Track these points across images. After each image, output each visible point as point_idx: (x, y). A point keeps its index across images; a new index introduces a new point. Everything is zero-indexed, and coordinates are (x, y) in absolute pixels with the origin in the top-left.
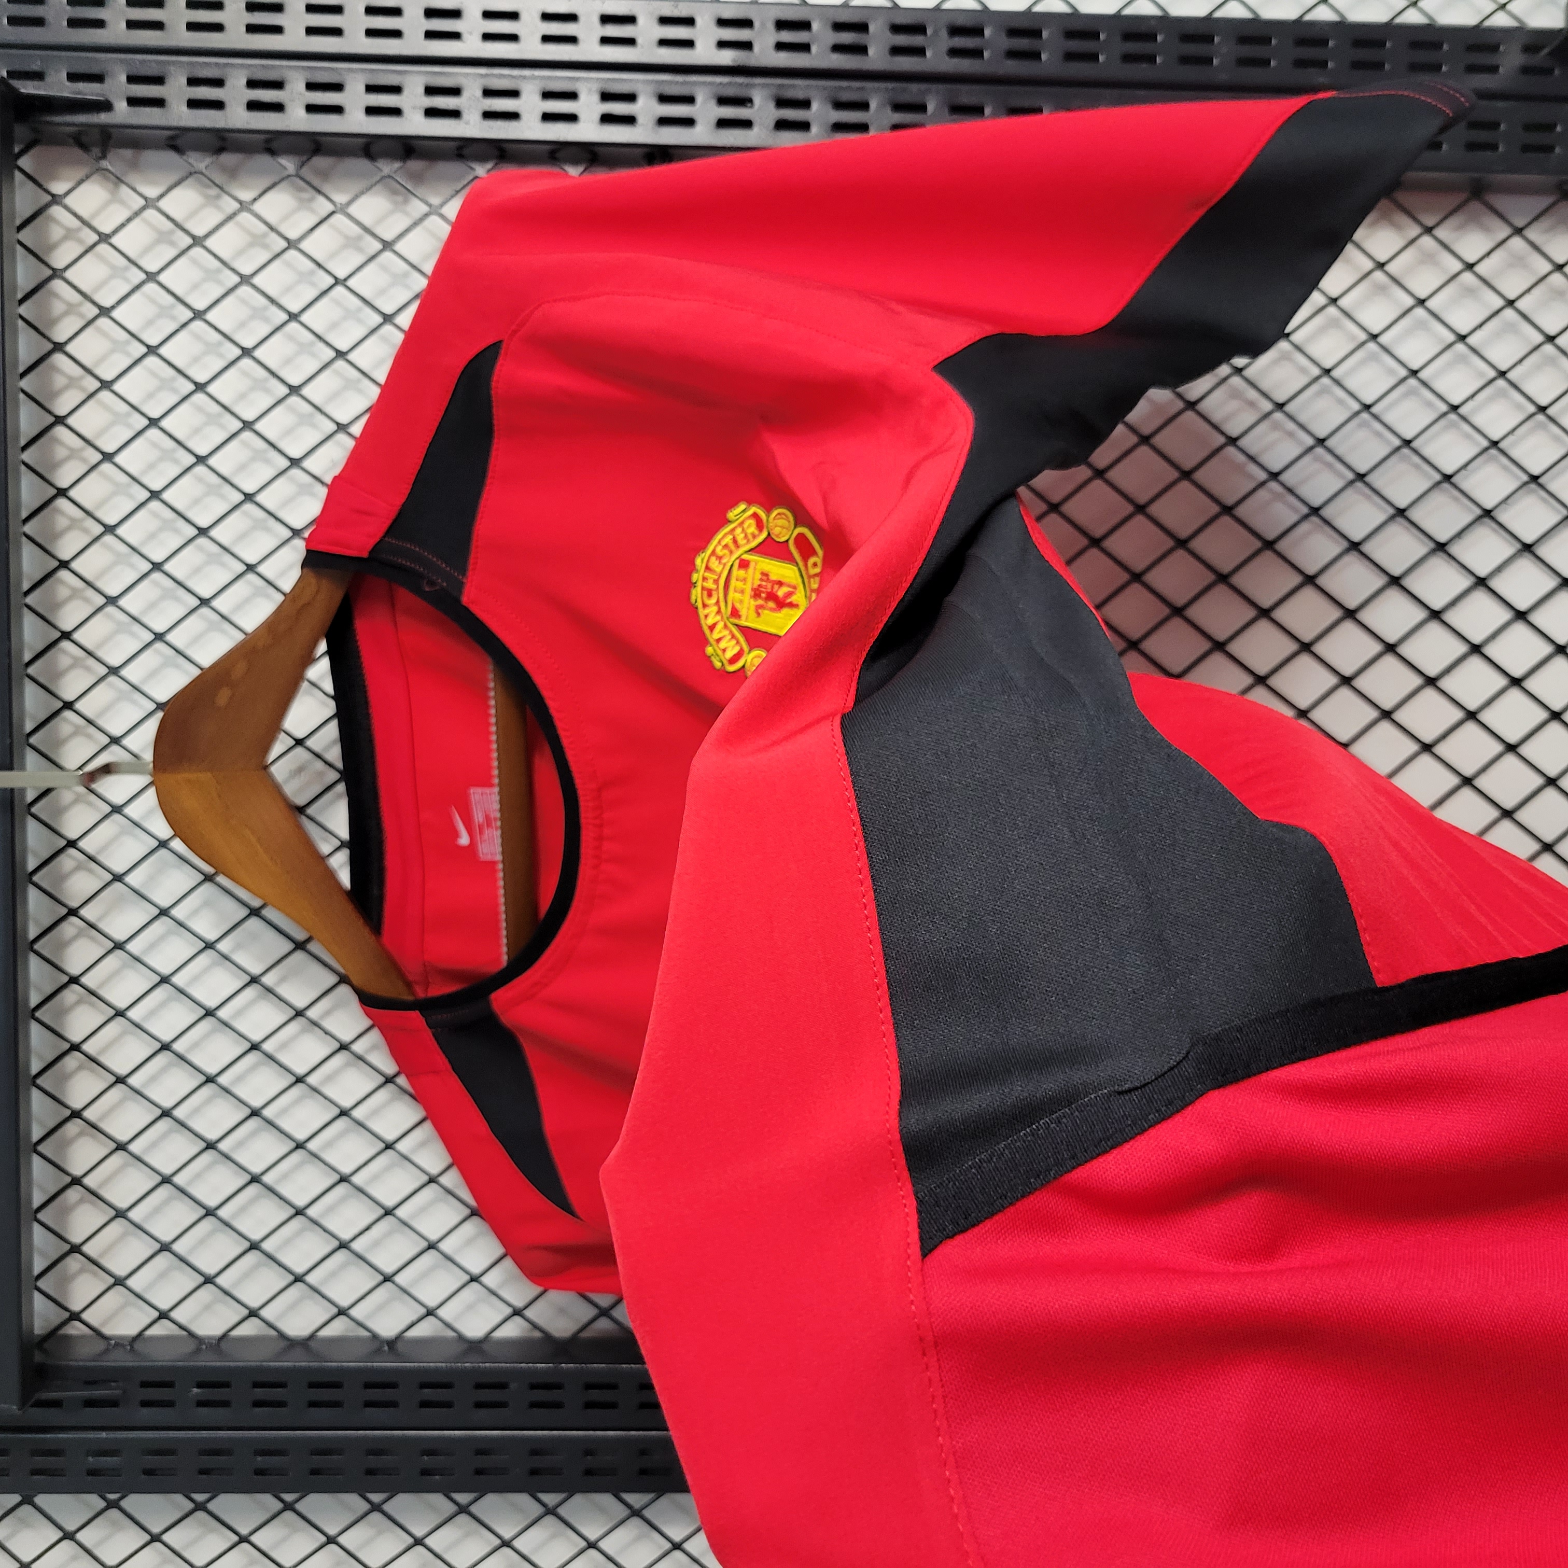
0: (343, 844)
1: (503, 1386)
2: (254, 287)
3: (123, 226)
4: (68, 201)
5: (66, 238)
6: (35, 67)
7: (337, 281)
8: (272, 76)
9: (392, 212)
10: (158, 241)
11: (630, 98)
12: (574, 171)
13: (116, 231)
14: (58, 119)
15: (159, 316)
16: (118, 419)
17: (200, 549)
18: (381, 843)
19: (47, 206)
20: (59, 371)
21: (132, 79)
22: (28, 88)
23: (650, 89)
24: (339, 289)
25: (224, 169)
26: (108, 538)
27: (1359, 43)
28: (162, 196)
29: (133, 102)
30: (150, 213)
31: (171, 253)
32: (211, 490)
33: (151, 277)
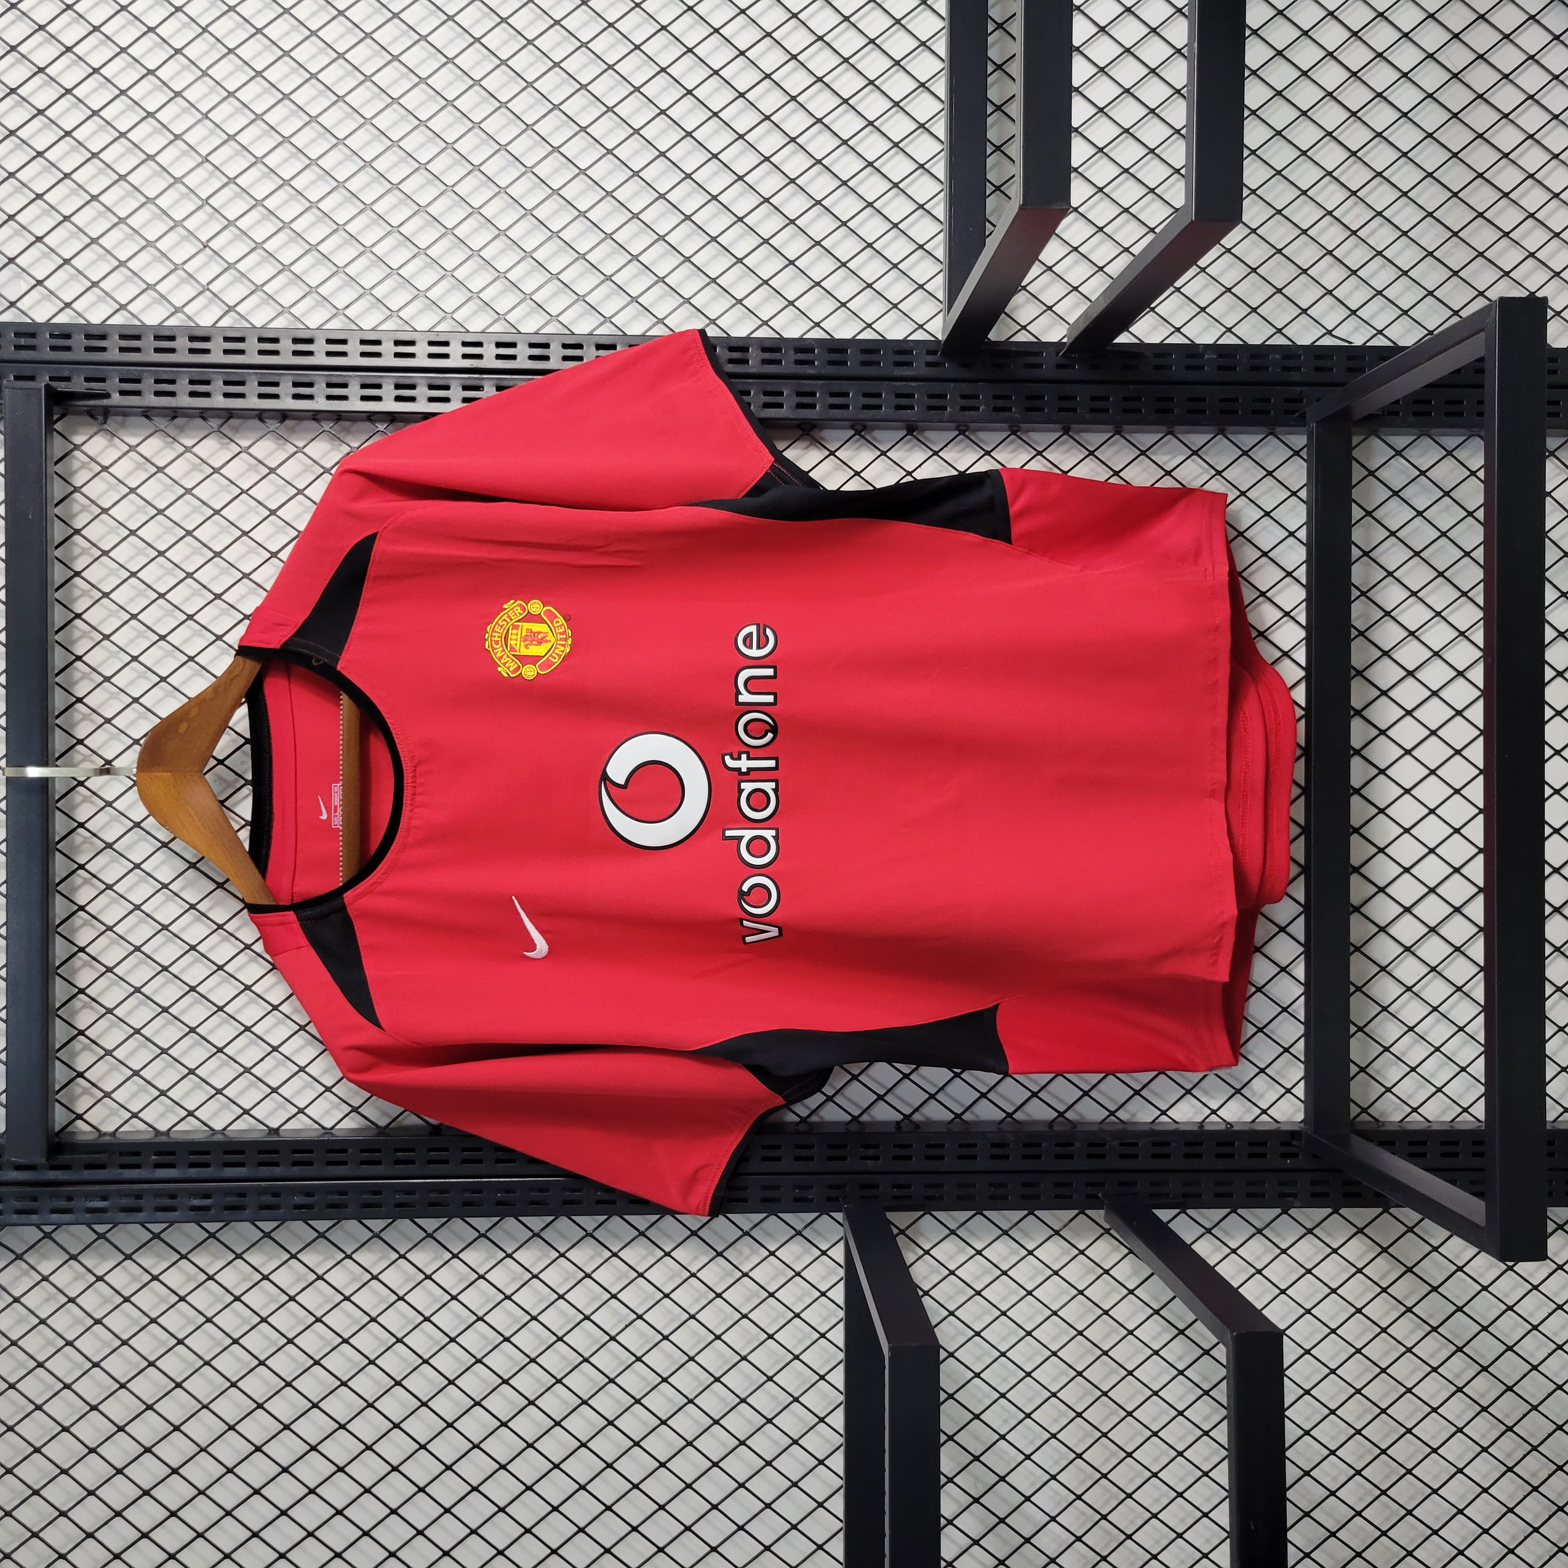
0: (247, 823)
1: (345, 1151)
2: (194, 495)
3: (116, 462)
4: (84, 448)
5: (81, 468)
6: (66, 374)
7: (243, 492)
8: (205, 378)
9: (276, 450)
10: (137, 469)
11: (413, 387)
12: (381, 427)
13: (112, 465)
14: (77, 403)
15: (137, 512)
16: (112, 572)
17: (161, 648)
18: (271, 821)
19: (71, 451)
20: (77, 545)
21: (121, 381)
22: (61, 386)
23: (424, 382)
24: (244, 495)
25: (176, 427)
26: (105, 642)
28: (139, 444)
29: (123, 393)
30: (132, 454)
31: (145, 476)
32: (167, 614)
33: (133, 491)
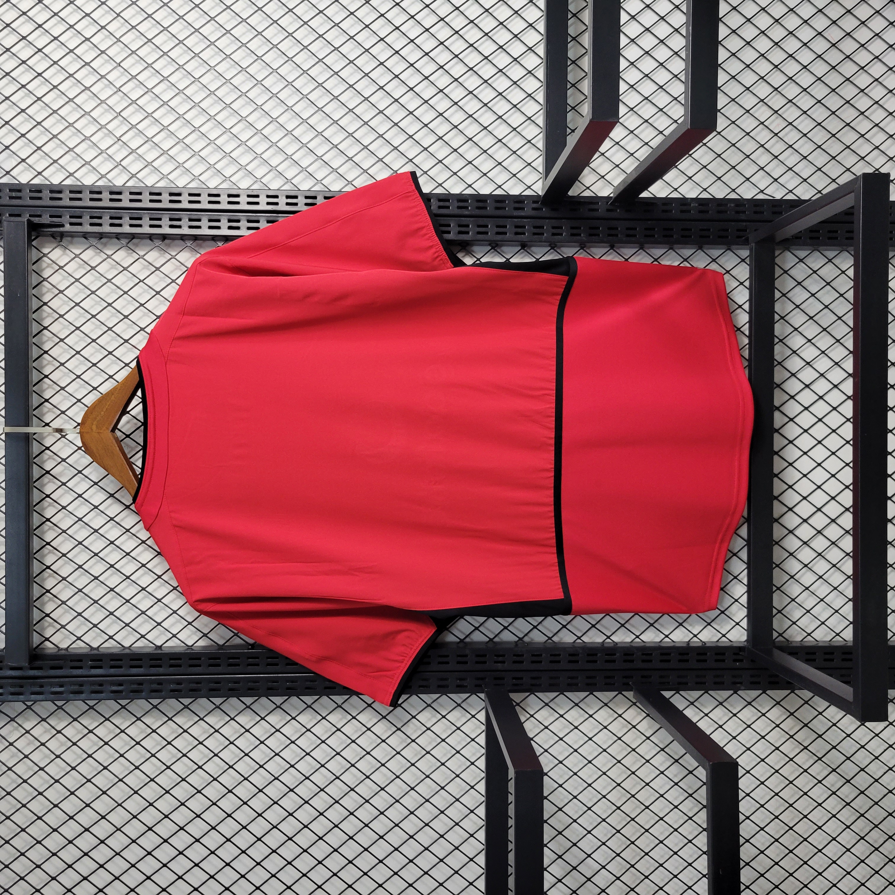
1: (200, 659)
2: (112, 283)
3: (67, 263)
4: (49, 256)
5: (47, 267)
6: (39, 213)
7: (140, 281)
8: (119, 215)
9: (160, 257)
10: (79, 268)
11: (238, 221)
12: (220, 244)
13: (65, 265)
14: (45, 230)
16: (65, 327)
17: (93, 370)
19: (42, 257)
20: (45, 311)
21: (71, 217)
22: (36, 220)
23: (245, 218)
24: (141, 283)
25: (102, 243)
26: (62, 367)
27: (497, 201)
28: (81, 254)
29: (71, 224)
30: (77, 259)
31: (84, 272)
32: (97, 351)
33: (77, 280)
